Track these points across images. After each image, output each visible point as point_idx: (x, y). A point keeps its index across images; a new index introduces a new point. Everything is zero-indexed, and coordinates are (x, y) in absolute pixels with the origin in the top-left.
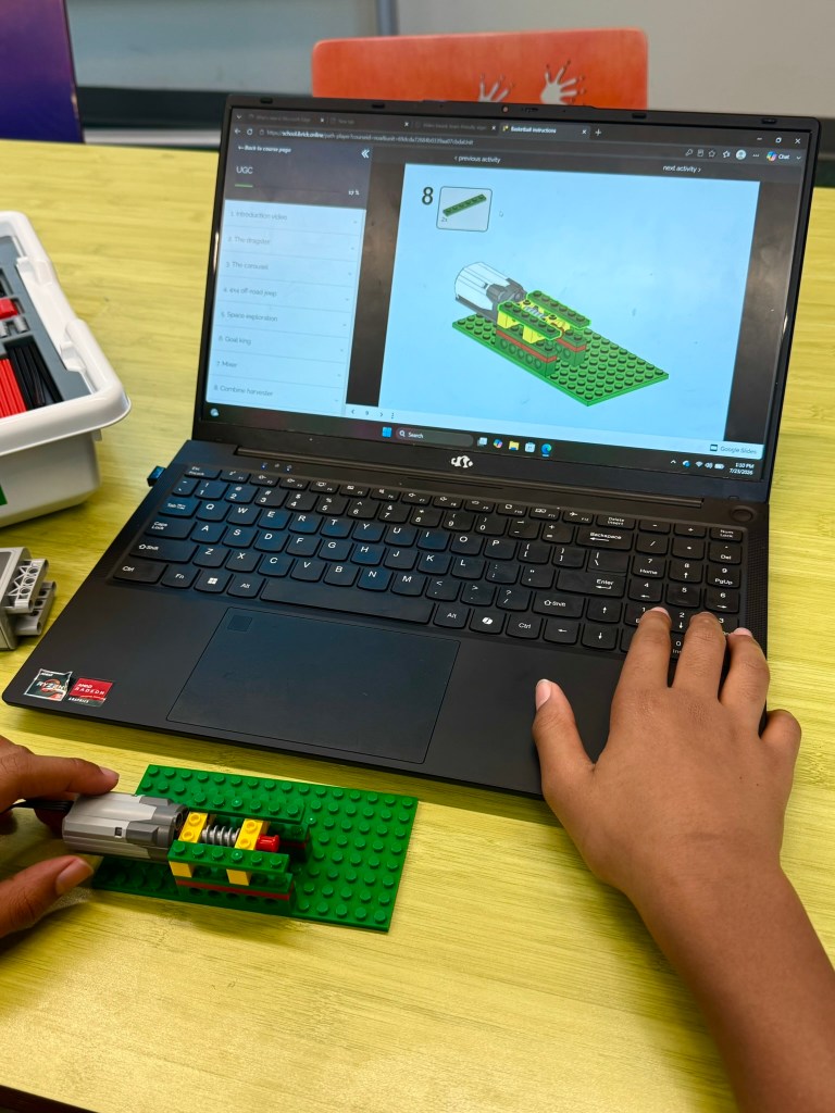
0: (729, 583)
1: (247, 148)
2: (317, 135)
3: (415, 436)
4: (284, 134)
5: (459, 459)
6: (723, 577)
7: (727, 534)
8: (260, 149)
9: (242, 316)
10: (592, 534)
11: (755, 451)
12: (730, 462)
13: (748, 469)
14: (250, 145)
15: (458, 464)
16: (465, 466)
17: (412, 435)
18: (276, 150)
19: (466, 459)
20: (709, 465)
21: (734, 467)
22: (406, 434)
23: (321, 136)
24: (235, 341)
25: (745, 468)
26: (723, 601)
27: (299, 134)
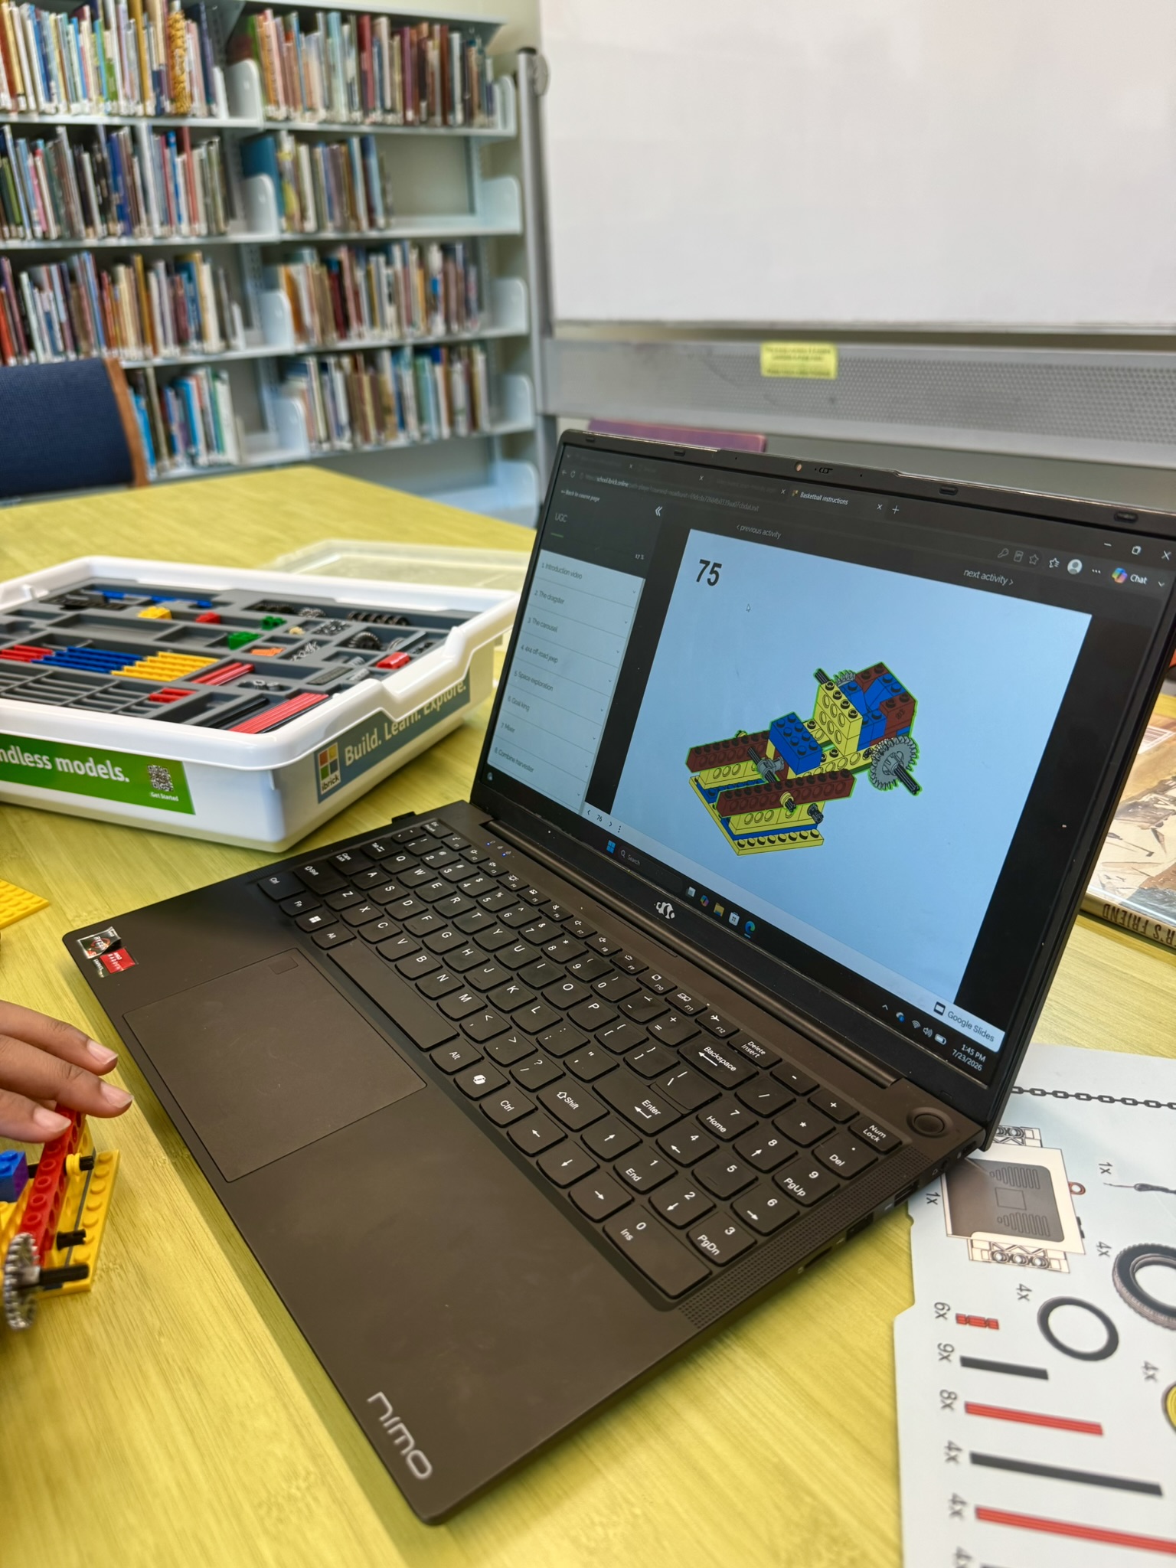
0: (801, 1193)
1: (568, 493)
2: (623, 484)
3: (634, 861)
4: (598, 479)
5: (664, 904)
6: (803, 1181)
7: (874, 1134)
8: (577, 494)
9: (529, 679)
10: (708, 1050)
11: (992, 1037)
12: (956, 1039)
13: (977, 1060)
14: (570, 490)
15: (661, 911)
16: (667, 917)
17: (630, 859)
18: (588, 497)
19: (670, 908)
20: (928, 1032)
21: (959, 1050)
22: (626, 855)
23: (627, 485)
24: (519, 705)
25: (973, 1058)
26: (763, 1210)
27: (610, 481)
